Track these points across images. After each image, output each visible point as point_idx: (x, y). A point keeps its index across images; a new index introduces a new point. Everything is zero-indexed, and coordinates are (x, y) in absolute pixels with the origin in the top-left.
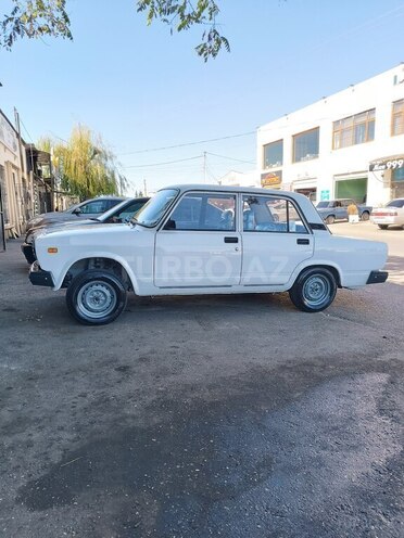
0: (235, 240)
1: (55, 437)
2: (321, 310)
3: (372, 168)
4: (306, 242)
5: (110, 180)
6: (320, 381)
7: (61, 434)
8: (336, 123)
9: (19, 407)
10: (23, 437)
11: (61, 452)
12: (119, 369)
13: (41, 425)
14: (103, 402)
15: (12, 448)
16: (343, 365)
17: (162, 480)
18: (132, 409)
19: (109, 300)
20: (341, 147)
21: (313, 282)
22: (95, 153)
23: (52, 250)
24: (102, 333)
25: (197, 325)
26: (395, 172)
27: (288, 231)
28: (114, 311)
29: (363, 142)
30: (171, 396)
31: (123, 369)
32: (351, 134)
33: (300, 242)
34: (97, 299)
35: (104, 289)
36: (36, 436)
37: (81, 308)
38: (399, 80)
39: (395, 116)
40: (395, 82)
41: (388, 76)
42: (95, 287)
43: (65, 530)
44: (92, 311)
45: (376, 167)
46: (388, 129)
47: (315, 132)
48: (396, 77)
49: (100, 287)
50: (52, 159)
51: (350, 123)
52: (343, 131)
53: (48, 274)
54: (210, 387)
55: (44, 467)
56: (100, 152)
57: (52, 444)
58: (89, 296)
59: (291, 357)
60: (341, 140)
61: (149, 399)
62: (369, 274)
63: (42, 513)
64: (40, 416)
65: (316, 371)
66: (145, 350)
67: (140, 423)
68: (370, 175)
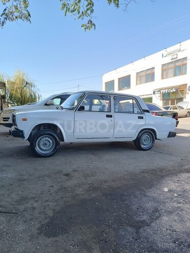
0: (111, 116)
1: (46, 204)
2: (149, 149)
3: (154, 93)
4: (142, 118)
5: (33, 97)
6: (163, 177)
7: (48, 203)
8: (138, 73)
9: (21, 193)
10: (29, 205)
11: (52, 211)
12: (65, 175)
13: (36, 200)
14: (63, 189)
15: (25, 210)
16: (169, 171)
17: (110, 220)
18: (80, 191)
19: (51, 145)
20: (140, 83)
21: (145, 137)
22: (27, 84)
23: (24, 120)
24: (49, 160)
25: (94, 157)
26: (164, 95)
27: (134, 113)
28: (54, 150)
29: (150, 82)
30: (96, 185)
31: (67, 175)
32: (144, 78)
33: (139, 118)
34: (46, 144)
35: (49, 139)
36: (35, 205)
37: (37, 149)
38: (164, 55)
39: (163, 71)
40: (163, 57)
41: (159, 54)
42: (45, 138)
43: (71, 245)
44: (43, 150)
45: (156, 93)
46: (160, 76)
47: (129, 77)
48: (163, 54)
49: (47, 138)
50: (6, 85)
51: (144, 74)
52: (140, 77)
53: (22, 132)
54: (113, 181)
55: (46, 218)
56: (29, 84)
57: (45, 208)
58: (41, 143)
59: (145, 168)
60: (140, 80)
61: (86, 187)
62: (168, 133)
63: (55, 238)
64: (33, 196)
65: (159, 173)
66: (75, 167)
67: (86, 196)
68: (153, 96)
